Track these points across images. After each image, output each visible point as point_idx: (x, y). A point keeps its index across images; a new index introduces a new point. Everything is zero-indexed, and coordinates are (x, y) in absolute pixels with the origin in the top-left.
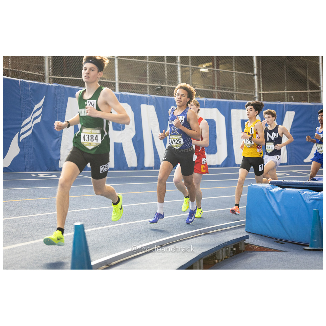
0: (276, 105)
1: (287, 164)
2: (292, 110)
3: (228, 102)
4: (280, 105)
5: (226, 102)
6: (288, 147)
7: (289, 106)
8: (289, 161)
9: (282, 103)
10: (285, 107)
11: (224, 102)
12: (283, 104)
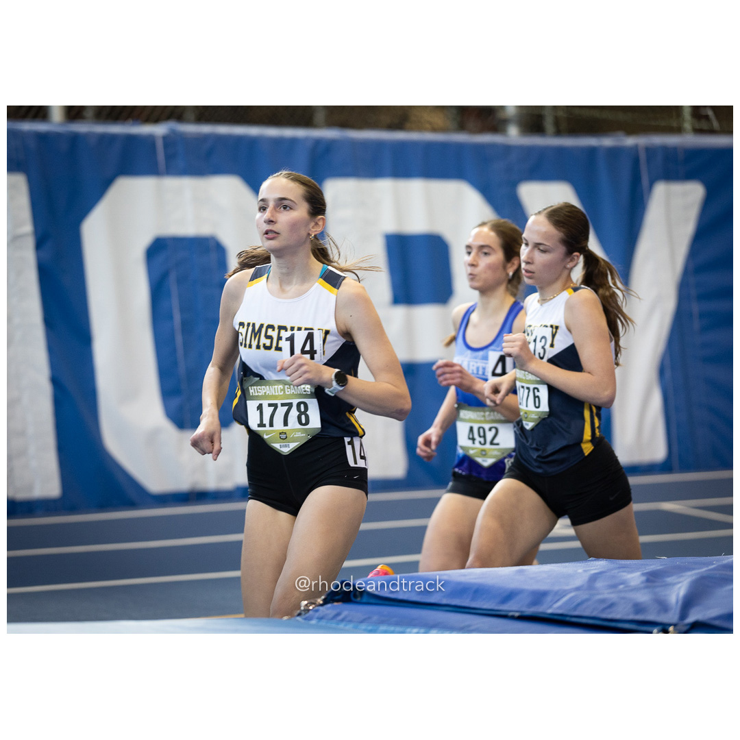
0: (592, 151)
1: (665, 467)
2: (688, 176)
3: (306, 139)
4: (614, 153)
5: (293, 141)
6: (668, 374)
7: (670, 154)
8: (675, 448)
9: (630, 141)
10: (649, 160)
11: (278, 142)
12: (635, 149)
